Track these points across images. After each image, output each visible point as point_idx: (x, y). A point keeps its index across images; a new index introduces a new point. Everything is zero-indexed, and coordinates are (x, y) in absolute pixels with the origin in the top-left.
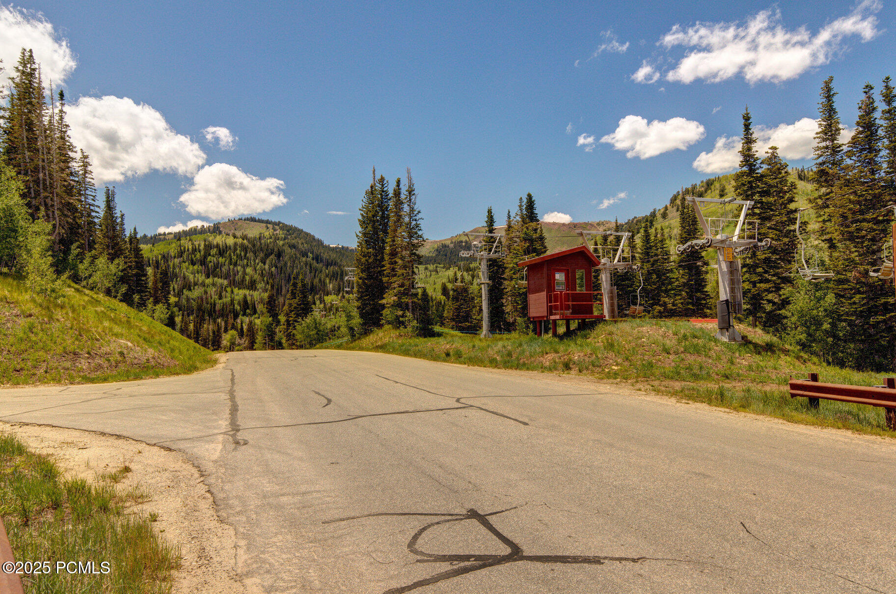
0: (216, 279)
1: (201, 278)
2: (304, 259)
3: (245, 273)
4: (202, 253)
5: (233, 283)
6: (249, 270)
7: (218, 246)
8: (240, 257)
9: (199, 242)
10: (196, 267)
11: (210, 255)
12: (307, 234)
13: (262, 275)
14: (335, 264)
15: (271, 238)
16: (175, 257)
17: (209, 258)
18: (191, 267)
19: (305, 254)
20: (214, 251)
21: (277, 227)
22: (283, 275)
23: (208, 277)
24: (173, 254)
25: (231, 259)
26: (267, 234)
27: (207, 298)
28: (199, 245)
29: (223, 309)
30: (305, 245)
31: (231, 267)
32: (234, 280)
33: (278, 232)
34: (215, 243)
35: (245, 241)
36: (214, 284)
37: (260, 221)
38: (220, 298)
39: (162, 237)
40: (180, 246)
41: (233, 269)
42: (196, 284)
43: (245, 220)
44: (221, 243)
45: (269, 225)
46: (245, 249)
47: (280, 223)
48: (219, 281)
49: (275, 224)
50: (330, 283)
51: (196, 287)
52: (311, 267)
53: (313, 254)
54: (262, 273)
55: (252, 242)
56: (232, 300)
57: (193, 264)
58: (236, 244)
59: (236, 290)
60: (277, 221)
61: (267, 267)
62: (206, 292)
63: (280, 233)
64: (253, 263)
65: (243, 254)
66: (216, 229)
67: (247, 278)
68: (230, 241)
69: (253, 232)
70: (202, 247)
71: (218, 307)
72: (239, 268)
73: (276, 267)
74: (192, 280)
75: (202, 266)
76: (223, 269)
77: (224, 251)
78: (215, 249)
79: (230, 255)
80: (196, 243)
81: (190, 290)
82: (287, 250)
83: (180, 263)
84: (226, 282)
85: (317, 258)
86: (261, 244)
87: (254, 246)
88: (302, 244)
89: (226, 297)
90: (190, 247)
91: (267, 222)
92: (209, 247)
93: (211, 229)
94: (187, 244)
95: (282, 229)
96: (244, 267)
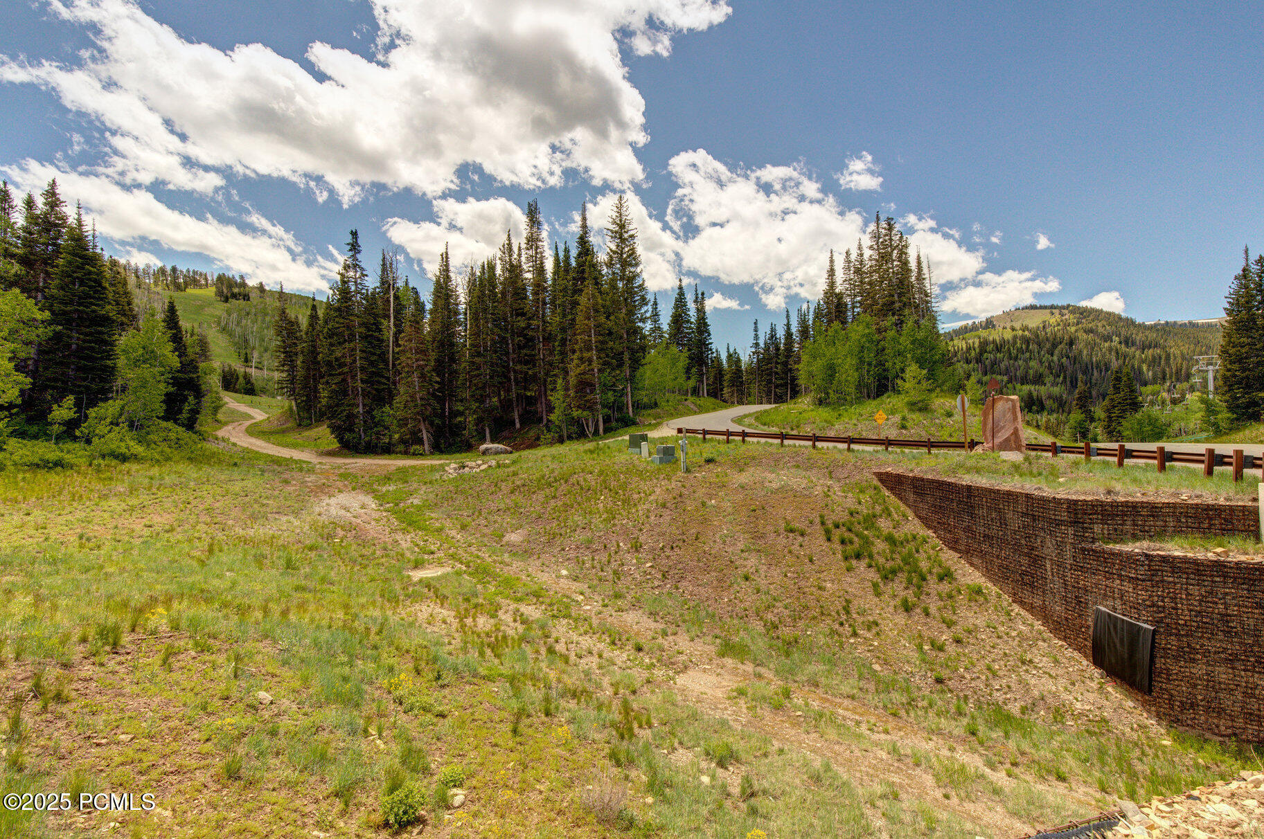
0: (994, 376)
2: (1107, 345)
3: (1028, 368)
4: (977, 350)
6: (1033, 364)
7: (994, 341)
8: (1020, 351)
9: (973, 339)
10: (971, 365)
11: (986, 352)
12: (1109, 314)
13: (1050, 367)
14: (1155, 346)
15: (1059, 325)
17: (985, 356)
19: (1108, 338)
20: (990, 348)
21: (1066, 311)
22: (1077, 366)
23: (986, 375)
25: (1010, 354)
26: (1053, 321)
28: (974, 343)
30: (1108, 328)
31: (1012, 362)
33: (1067, 317)
34: (991, 339)
35: (1026, 333)
37: (1043, 308)
41: (1014, 364)
43: (1023, 309)
44: (997, 338)
45: (1054, 311)
46: (1026, 341)
47: (1069, 306)
49: (1063, 307)
50: (1148, 370)
52: (1117, 353)
53: (1120, 337)
54: (1050, 365)
55: (1035, 332)
57: (968, 362)
58: (1015, 337)
60: (1065, 304)
61: (1055, 358)
63: (1069, 317)
64: (1037, 355)
65: (1024, 346)
66: (989, 324)
67: (1031, 372)
68: (1008, 335)
69: (1034, 321)
70: (977, 345)
72: (1021, 362)
73: (1068, 357)
75: (977, 363)
76: (1002, 365)
77: (1001, 348)
78: (992, 345)
79: (1009, 349)
80: (970, 341)
82: (1082, 336)
84: (1005, 378)
85: (1127, 342)
86: (1046, 334)
87: (1037, 336)
88: (1104, 326)
90: (964, 346)
91: (1052, 307)
92: (984, 343)
93: (984, 324)
94: (960, 343)
95: (1071, 312)
96: (1026, 361)
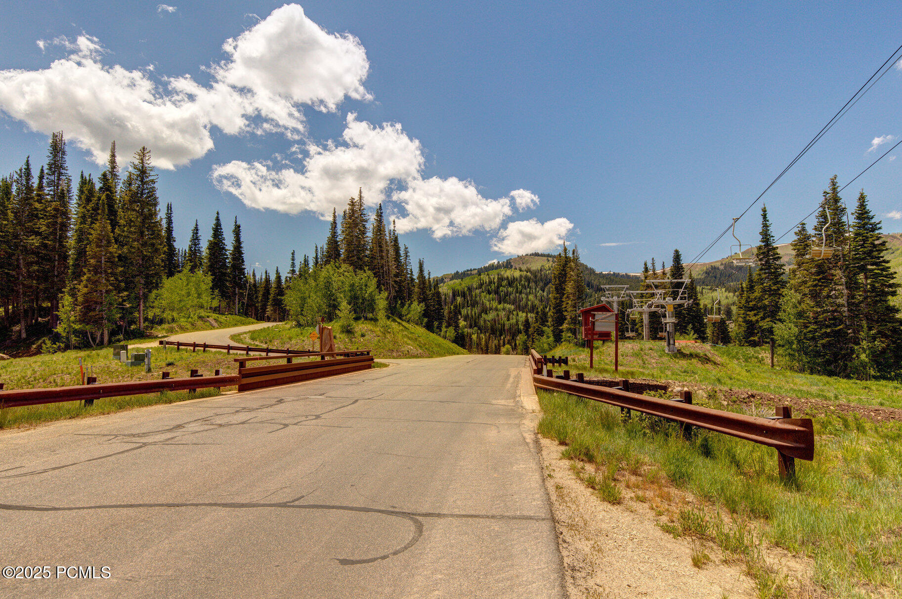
0: (505, 305)
1: (495, 304)
3: (527, 300)
4: (496, 284)
5: (520, 308)
6: (531, 297)
7: (507, 278)
8: (524, 287)
9: (494, 276)
10: (491, 296)
11: (501, 286)
13: (541, 300)
15: (550, 269)
16: (476, 289)
17: (501, 289)
18: (488, 296)
20: (504, 283)
23: (500, 304)
24: (475, 286)
25: (517, 289)
26: (547, 266)
27: (498, 320)
28: (494, 279)
29: (510, 328)
31: (518, 295)
32: (519, 305)
34: (505, 276)
35: (529, 274)
36: (504, 309)
37: (543, 255)
38: (508, 320)
39: (469, 272)
40: (480, 280)
41: (519, 297)
42: (491, 309)
43: (530, 255)
44: (510, 276)
45: (549, 258)
46: (528, 280)
48: (508, 306)
51: (491, 312)
55: (534, 273)
56: (517, 321)
57: (489, 293)
58: (521, 276)
59: (520, 314)
61: (545, 294)
62: (498, 315)
64: (534, 291)
65: (526, 284)
66: (508, 265)
67: (529, 303)
68: (517, 274)
69: (535, 266)
70: (496, 280)
71: (507, 327)
72: (523, 295)
74: (488, 306)
75: (495, 294)
76: (511, 297)
77: (512, 282)
78: (506, 281)
79: (517, 285)
80: (492, 277)
81: (487, 314)
83: (480, 293)
84: (513, 307)
86: (541, 275)
87: (536, 277)
89: (513, 319)
90: (487, 281)
91: (548, 256)
92: (501, 279)
93: (505, 264)
94: (485, 278)
96: (527, 294)
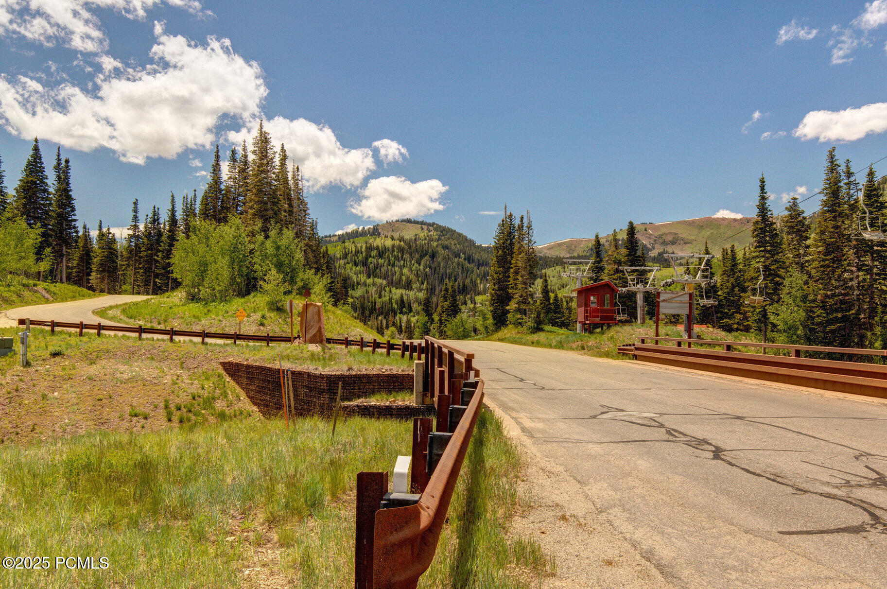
0: (376, 279)
1: (363, 278)
2: (456, 260)
3: (401, 274)
4: (364, 254)
5: (391, 283)
6: (405, 271)
7: (377, 248)
8: (397, 258)
9: (361, 244)
10: (358, 268)
11: (370, 256)
12: (460, 235)
13: (417, 275)
14: (486, 265)
15: (425, 239)
16: (340, 259)
17: (370, 260)
18: (354, 268)
19: (457, 255)
20: (374, 253)
21: (431, 228)
22: (436, 275)
23: (369, 278)
24: (338, 256)
25: (389, 261)
26: (422, 235)
27: (368, 298)
28: (361, 247)
29: (382, 308)
30: (458, 246)
31: (390, 268)
32: (392, 280)
33: (432, 233)
35: (402, 243)
36: (374, 284)
37: (416, 222)
38: (380, 297)
39: (328, 239)
40: (345, 248)
41: (391, 270)
42: (358, 284)
43: (402, 221)
44: (380, 245)
45: (424, 226)
46: (401, 250)
47: (434, 224)
48: (379, 281)
49: (429, 225)
50: (481, 283)
51: (359, 287)
52: (463, 268)
53: (465, 255)
54: (417, 273)
55: (409, 243)
56: (390, 299)
57: (356, 265)
58: (393, 246)
59: (393, 290)
60: (431, 222)
61: (421, 267)
62: (367, 292)
63: (434, 234)
64: (409, 264)
65: (400, 255)
66: (375, 232)
67: (404, 278)
68: (389, 243)
69: (409, 233)
70: (364, 249)
71: (378, 306)
72: (396, 269)
73: (430, 268)
74: (355, 280)
75: (363, 266)
76: (382, 270)
77: (382, 254)
78: (376, 251)
79: (388, 256)
80: (359, 245)
81: (354, 289)
82: (441, 251)
83: (345, 264)
84: (384, 282)
85: (469, 259)
86: (416, 246)
87: (410, 247)
88: (455, 244)
89: (385, 296)
90: (353, 249)
91: (422, 223)
92: (370, 249)
93: (371, 231)
94: (350, 246)
95: (435, 229)
96: (401, 268)
